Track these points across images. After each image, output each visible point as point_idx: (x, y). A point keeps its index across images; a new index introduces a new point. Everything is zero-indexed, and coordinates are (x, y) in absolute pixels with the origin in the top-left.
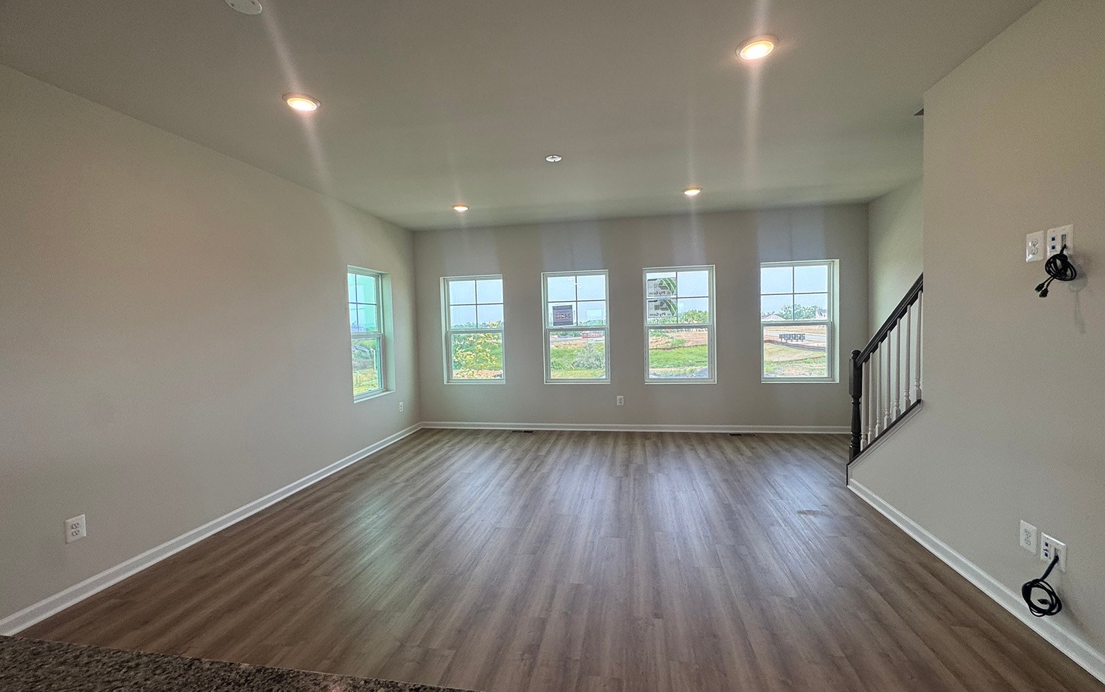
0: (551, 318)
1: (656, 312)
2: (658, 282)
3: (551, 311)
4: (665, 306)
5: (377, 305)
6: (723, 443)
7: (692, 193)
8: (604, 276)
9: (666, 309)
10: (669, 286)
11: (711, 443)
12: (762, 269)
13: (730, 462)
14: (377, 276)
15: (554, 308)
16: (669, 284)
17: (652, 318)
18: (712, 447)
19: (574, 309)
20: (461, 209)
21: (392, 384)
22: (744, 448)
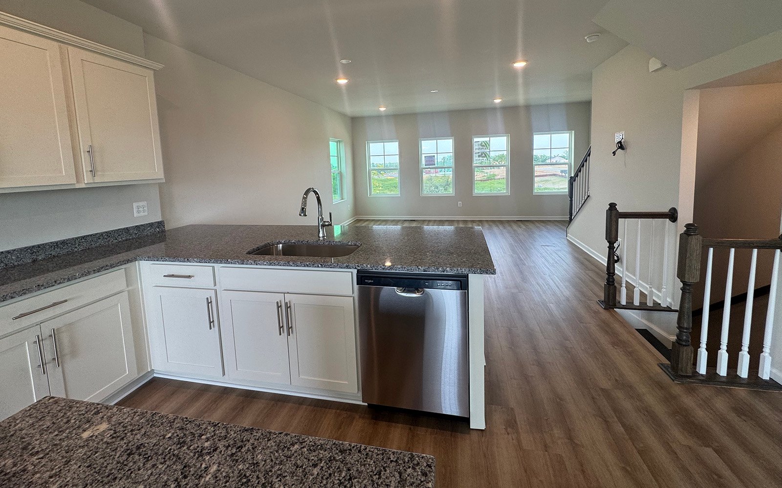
0: (424, 162)
1: (478, 159)
2: (480, 143)
3: (423, 158)
4: (483, 155)
5: (337, 156)
6: (513, 224)
7: (498, 101)
8: (452, 140)
9: (484, 157)
10: (486, 145)
11: (506, 224)
12: (534, 136)
13: (514, 231)
14: (337, 142)
15: (425, 157)
16: (486, 144)
17: (476, 161)
18: (506, 225)
19: (436, 157)
20: (382, 109)
21: (345, 196)
22: (522, 225)
